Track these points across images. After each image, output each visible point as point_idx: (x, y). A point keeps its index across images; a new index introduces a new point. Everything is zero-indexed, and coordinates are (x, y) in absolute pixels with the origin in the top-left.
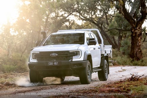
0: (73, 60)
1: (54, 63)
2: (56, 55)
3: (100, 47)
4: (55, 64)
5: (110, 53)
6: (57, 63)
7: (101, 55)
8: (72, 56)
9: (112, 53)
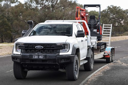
0: (61, 54)
1: (39, 56)
2: (42, 48)
3: (87, 39)
4: (41, 57)
5: (95, 44)
6: (42, 57)
7: (88, 47)
8: (60, 49)
9: (96, 44)
